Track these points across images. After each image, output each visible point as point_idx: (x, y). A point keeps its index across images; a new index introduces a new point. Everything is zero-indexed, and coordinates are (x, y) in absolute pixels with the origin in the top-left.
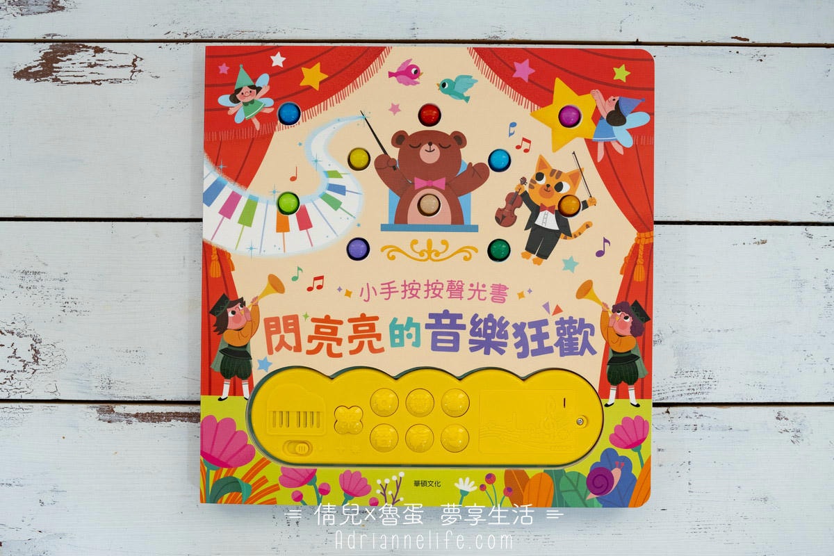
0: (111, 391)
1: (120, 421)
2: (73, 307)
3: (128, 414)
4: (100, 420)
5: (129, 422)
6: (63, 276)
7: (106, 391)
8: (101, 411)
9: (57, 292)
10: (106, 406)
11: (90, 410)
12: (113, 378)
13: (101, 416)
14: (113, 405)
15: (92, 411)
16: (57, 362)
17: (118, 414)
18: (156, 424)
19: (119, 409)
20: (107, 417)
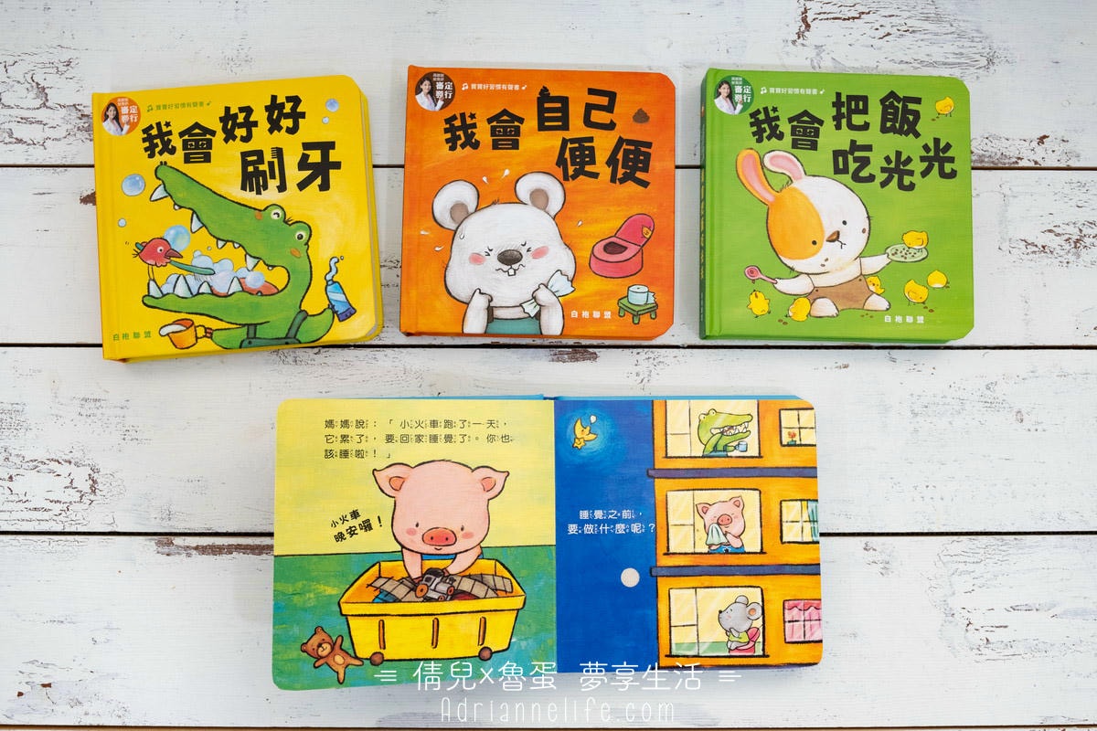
0: (171, 523)
1: (179, 554)
2: (134, 435)
3: (188, 547)
4: (158, 552)
5: (189, 555)
6: (124, 404)
7: (165, 523)
8: (159, 543)
9: (118, 420)
10: (165, 537)
11: (148, 543)
12: (173, 509)
13: (159, 549)
14: (172, 538)
15: (150, 543)
16: (115, 493)
17: (178, 547)
18: (217, 557)
19: (178, 541)
20: (166, 549)
